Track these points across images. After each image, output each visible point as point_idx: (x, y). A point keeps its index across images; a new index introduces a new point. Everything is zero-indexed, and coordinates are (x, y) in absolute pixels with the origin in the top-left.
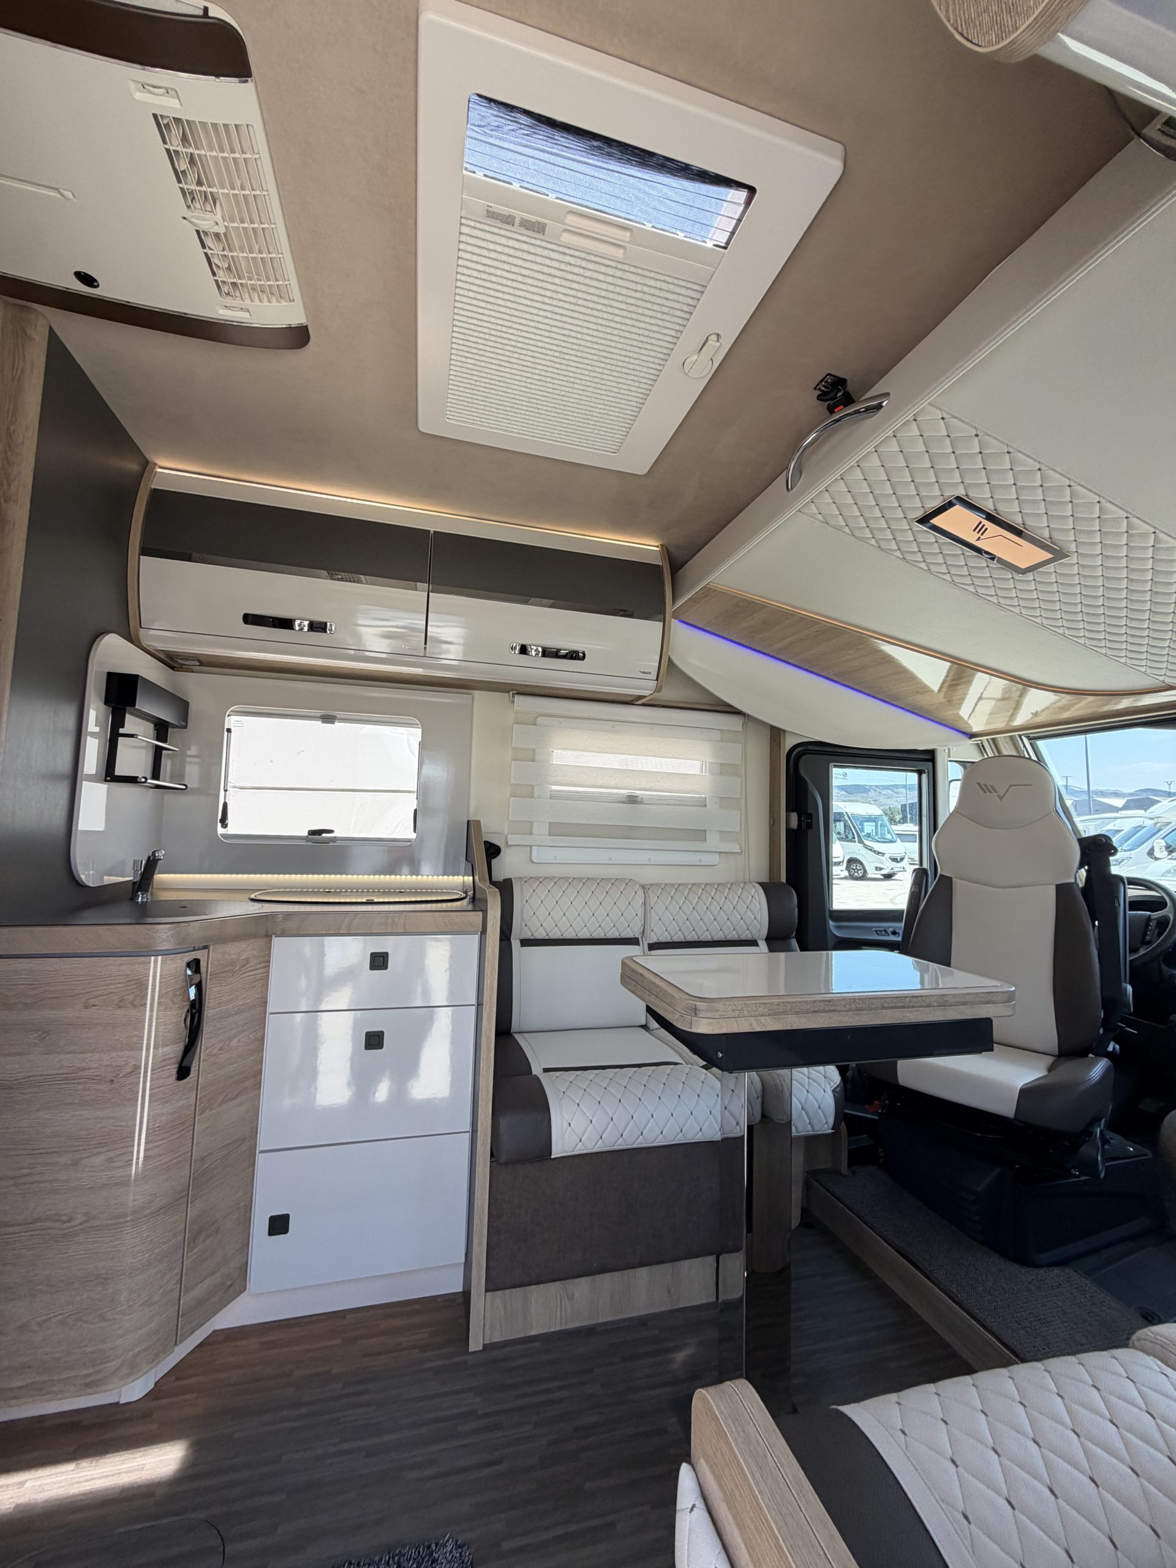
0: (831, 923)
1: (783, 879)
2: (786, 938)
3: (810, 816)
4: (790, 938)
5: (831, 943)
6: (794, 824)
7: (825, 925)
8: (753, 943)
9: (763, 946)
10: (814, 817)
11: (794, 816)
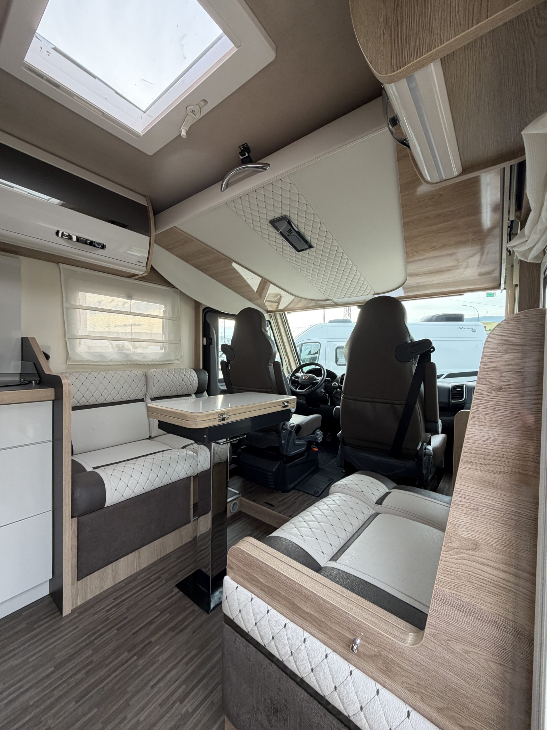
0: (219, 384)
1: (201, 367)
2: (202, 392)
3: (211, 339)
4: (204, 392)
5: (219, 392)
6: (205, 343)
7: (217, 385)
8: (189, 395)
9: (194, 396)
10: (213, 339)
11: (205, 339)
